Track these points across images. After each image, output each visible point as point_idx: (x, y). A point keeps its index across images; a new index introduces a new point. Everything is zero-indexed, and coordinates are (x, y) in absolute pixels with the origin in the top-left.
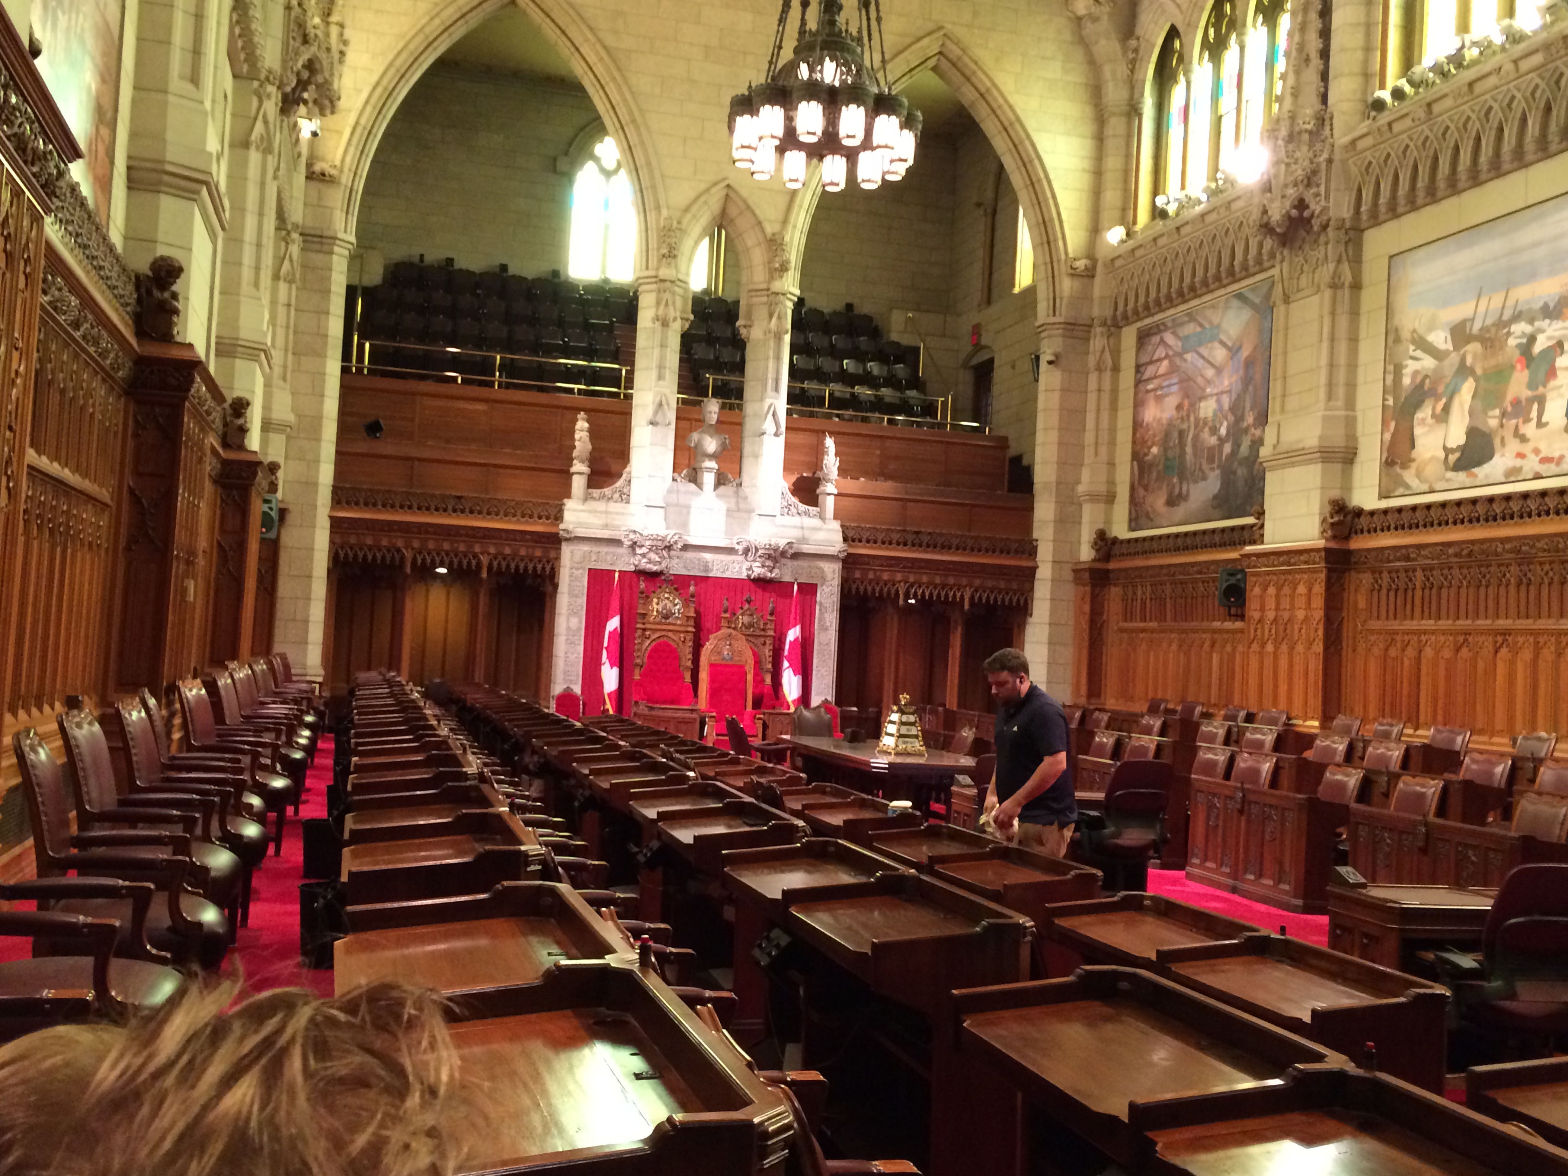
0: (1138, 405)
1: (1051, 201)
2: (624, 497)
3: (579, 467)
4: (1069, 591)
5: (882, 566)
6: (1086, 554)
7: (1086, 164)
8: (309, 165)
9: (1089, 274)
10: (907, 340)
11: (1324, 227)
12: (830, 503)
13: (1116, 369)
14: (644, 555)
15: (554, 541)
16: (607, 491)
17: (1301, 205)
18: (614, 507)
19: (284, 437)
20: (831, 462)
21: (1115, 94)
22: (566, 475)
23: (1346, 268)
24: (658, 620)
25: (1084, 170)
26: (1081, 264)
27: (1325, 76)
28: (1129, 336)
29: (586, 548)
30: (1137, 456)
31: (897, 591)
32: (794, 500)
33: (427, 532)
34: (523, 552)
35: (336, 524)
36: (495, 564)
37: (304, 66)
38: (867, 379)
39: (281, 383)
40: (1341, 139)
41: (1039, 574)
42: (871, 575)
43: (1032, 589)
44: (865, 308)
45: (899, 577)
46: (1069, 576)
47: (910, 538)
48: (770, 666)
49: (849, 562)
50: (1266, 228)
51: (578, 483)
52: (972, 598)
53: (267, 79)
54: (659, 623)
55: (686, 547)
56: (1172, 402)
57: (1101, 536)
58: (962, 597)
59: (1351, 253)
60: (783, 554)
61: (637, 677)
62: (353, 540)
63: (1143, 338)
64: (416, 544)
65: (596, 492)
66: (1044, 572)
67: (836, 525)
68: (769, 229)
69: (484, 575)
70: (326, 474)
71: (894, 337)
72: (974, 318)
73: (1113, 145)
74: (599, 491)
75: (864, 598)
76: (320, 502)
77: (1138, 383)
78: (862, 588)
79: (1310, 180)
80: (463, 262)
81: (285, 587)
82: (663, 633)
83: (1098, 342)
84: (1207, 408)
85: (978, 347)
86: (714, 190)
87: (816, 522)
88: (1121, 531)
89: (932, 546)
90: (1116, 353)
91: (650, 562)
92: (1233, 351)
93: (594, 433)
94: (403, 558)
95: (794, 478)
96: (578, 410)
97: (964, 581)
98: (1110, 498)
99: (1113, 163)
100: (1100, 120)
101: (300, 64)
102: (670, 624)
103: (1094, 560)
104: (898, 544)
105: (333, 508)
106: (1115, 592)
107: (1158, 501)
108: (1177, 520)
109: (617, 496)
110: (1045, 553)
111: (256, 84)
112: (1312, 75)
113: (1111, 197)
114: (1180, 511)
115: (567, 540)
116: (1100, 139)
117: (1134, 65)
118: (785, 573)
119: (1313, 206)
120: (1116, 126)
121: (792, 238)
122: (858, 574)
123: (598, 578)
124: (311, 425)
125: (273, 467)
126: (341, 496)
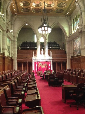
0: (73, 46)
4: (70, 60)
5: (55, 60)
6: (71, 58)
8: (13, 36)
9: (69, 37)
10: (58, 44)
11: (83, 32)
13: (72, 44)
14: (38, 60)
15: (32, 60)
18: (36, 57)
19: (13, 55)
21: (70, 24)
25: (68, 30)
28: (72, 41)
29: (34, 60)
30: (73, 50)
31: (57, 61)
32: (49, 56)
33: (23, 60)
34: (30, 61)
35: (17, 60)
36: (28, 62)
39: (12, 51)
43: (67, 61)
48: (47, 68)
49: (53, 60)
52: (62, 61)
53: (5, 31)
54: (40, 65)
55: (41, 60)
56: (75, 46)
57: (71, 56)
60: (48, 59)
66: (68, 59)
68: (45, 37)
72: (63, 41)
75: (54, 62)
81: (14, 65)
83: (70, 42)
84: (78, 46)
86: (41, 35)
88: (73, 56)
89: (59, 58)
92: (79, 42)
94: (22, 62)
95: (48, 54)
98: (72, 53)
99: (70, 29)
100: (69, 26)
104: (57, 58)
106: (73, 60)
107: (75, 53)
113: (70, 31)
114: (76, 54)
117: (71, 22)
118: (48, 61)
119: (82, 30)
121: (47, 37)
123: (35, 62)
124: (15, 54)
125: (12, 57)
126: (17, 58)
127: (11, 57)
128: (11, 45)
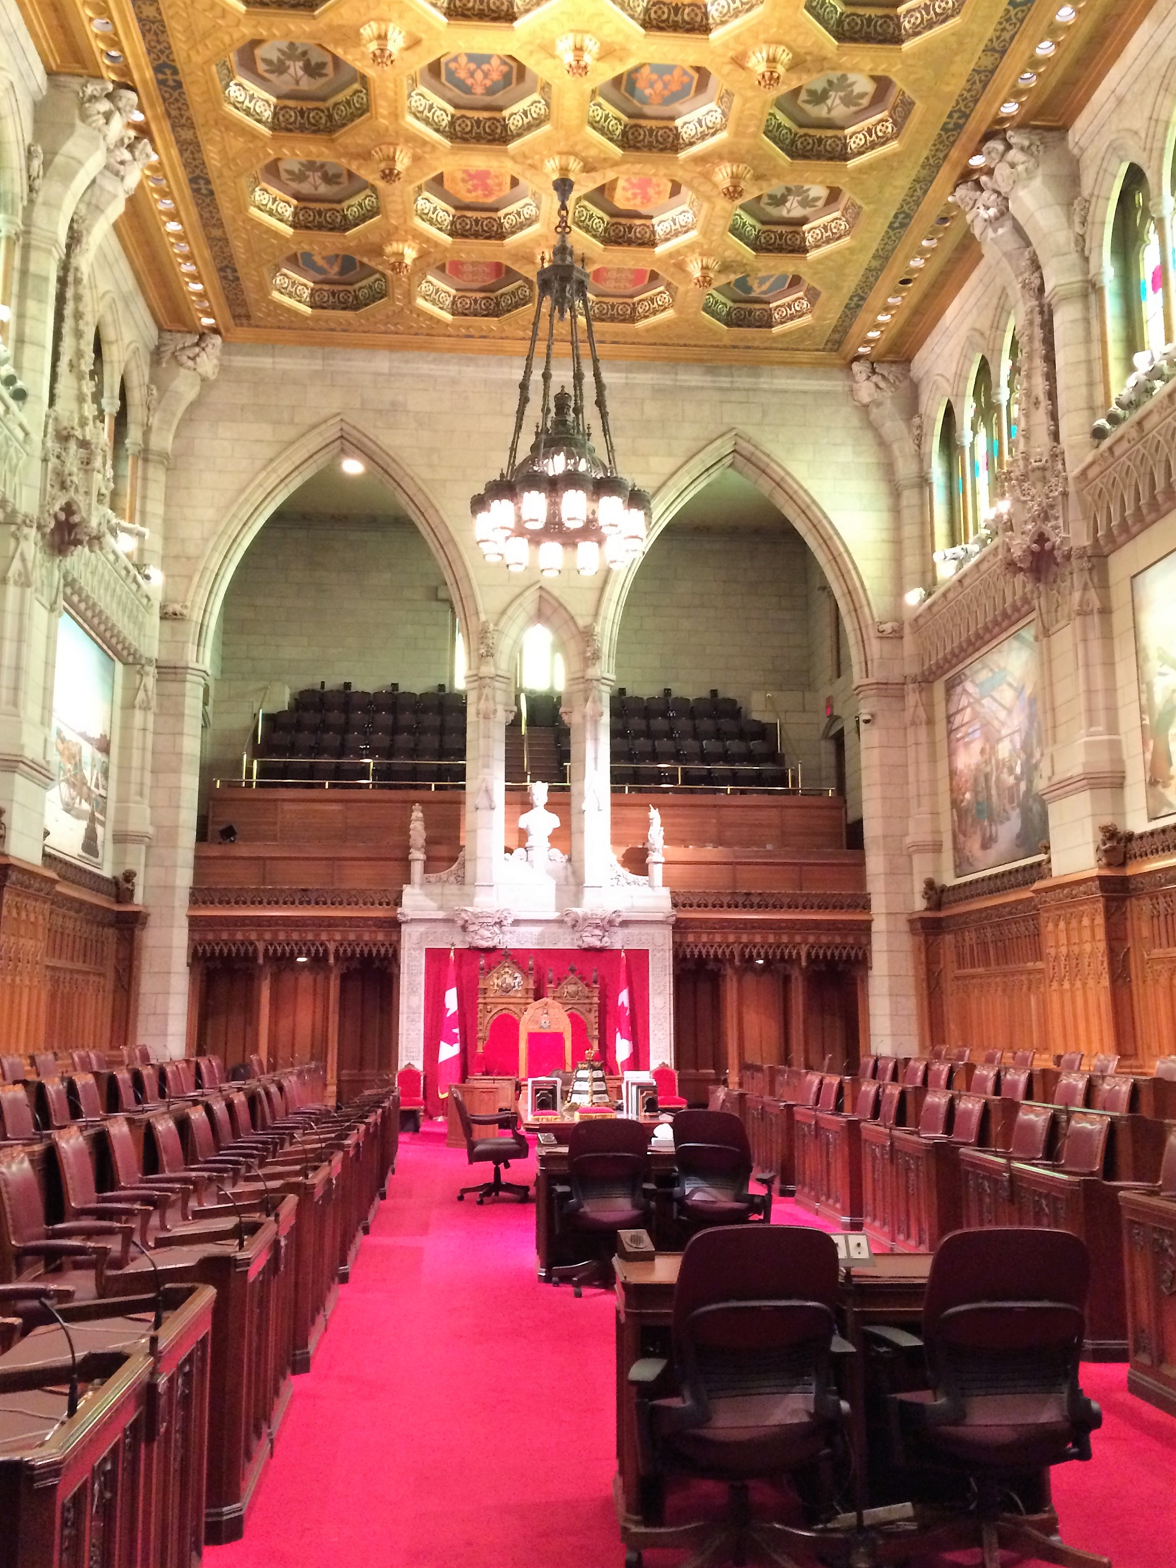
0: (951, 754)
1: (853, 572)
2: (459, 878)
3: (418, 855)
4: (906, 942)
5: (714, 928)
6: (919, 904)
7: (885, 535)
8: (163, 607)
9: (897, 635)
10: (766, 718)
11: (1068, 557)
12: (657, 872)
13: (930, 722)
14: (475, 933)
15: (395, 925)
16: (444, 875)
17: (1041, 538)
18: (452, 889)
19: (143, 847)
20: (656, 834)
21: (906, 469)
22: (406, 863)
23: (1092, 595)
24: (499, 994)
25: (883, 541)
26: (888, 627)
27: (1054, 416)
28: (939, 687)
29: (421, 928)
30: (955, 804)
31: (732, 953)
32: (623, 871)
33: (277, 924)
34: (366, 937)
35: (194, 922)
36: (341, 950)
37: (62, 509)
38: (725, 757)
39: (138, 798)
40: (1073, 471)
41: (875, 927)
42: (704, 939)
43: (869, 943)
44: (729, 692)
45: (732, 938)
46: (904, 926)
47: (740, 900)
48: (596, 1033)
49: (679, 927)
50: (1012, 566)
51: (417, 869)
52: (809, 955)
53: (24, 522)
54: (501, 997)
55: (516, 923)
56: (976, 746)
57: (930, 885)
58: (798, 954)
59: (1096, 580)
60: (611, 923)
61: (480, 1050)
62: (210, 936)
63: (950, 688)
64: (268, 936)
65: (433, 877)
66: (879, 925)
67: (666, 892)
68: (581, 622)
69: (332, 961)
70: (184, 878)
71: (756, 716)
72: (827, 691)
73: (909, 514)
74: (435, 875)
75: (701, 962)
76: (177, 904)
77: (950, 732)
78: (696, 952)
79: (1045, 515)
80: (359, 686)
81: (147, 984)
82: (504, 1006)
83: (912, 698)
84: (1004, 750)
85: (834, 719)
86: (527, 594)
87: (647, 890)
88: (949, 879)
89: (762, 906)
90: (929, 706)
91: (485, 938)
92: (1019, 691)
93: (428, 824)
94: (256, 951)
95: (623, 850)
96: (414, 802)
97: (798, 939)
98: (937, 848)
99: (910, 530)
100: (895, 492)
101: (57, 508)
102: (510, 997)
103: (926, 909)
104: (729, 906)
105: (190, 908)
106: (949, 938)
107: (974, 845)
108: (990, 863)
109: (452, 879)
110: (878, 905)
111: (13, 528)
112: (1041, 417)
113: (911, 562)
114: (994, 853)
115: (406, 922)
116: (896, 511)
117: (919, 440)
118: (618, 941)
119: (1053, 539)
120: (910, 497)
121: (603, 629)
122: (691, 938)
123: (435, 957)
124: (169, 834)
125: (129, 876)
126: (198, 896)
127: (115, 882)
128: (126, 727)
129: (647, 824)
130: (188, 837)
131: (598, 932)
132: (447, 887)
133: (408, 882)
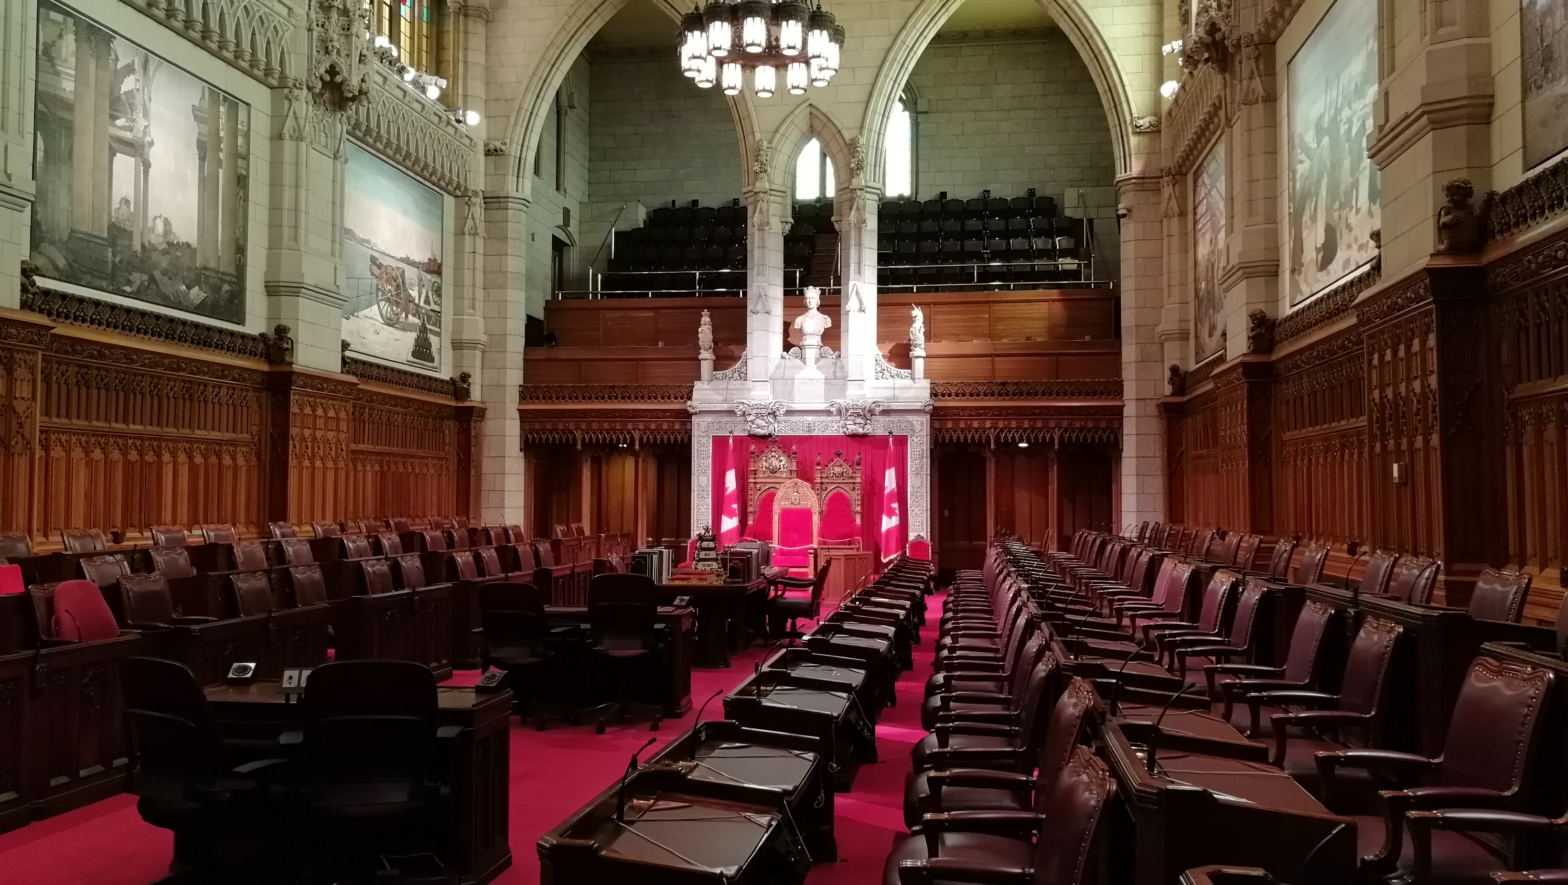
0: (1195, 245)
2: (742, 375)
4: (1155, 426)
5: (972, 415)
6: (1166, 390)
8: (486, 145)
9: (1155, 130)
10: (1076, 214)
11: (1238, 46)
13: (1186, 213)
14: (752, 422)
15: (686, 416)
16: (728, 372)
17: (1213, 29)
18: (735, 384)
19: (478, 353)
20: (918, 329)
22: (696, 361)
23: (1257, 83)
24: (767, 475)
26: (1144, 122)
28: (1189, 180)
29: (709, 419)
30: (1196, 295)
31: (988, 437)
32: (885, 364)
33: (591, 416)
34: (666, 426)
35: (524, 415)
36: (645, 437)
37: (326, 72)
38: (1027, 254)
39: (471, 311)
41: (1126, 412)
42: (962, 425)
43: (1121, 426)
44: (1046, 190)
45: (988, 424)
46: (1152, 411)
47: (996, 389)
48: (858, 508)
49: (937, 415)
51: (706, 367)
52: (1061, 438)
53: (295, 85)
54: (769, 477)
55: (790, 413)
56: (1208, 237)
57: (1174, 370)
58: (1052, 438)
59: (1262, 67)
60: (871, 412)
62: (537, 426)
63: (1195, 180)
64: (583, 426)
65: (719, 374)
66: (1130, 410)
67: (926, 383)
68: (847, 136)
70: (515, 377)
71: (1068, 213)
74: (722, 372)
75: (961, 446)
76: (508, 400)
77: (1195, 223)
78: (955, 437)
80: (705, 202)
81: (487, 466)
82: (771, 485)
83: (1167, 191)
86: (797, 112)
87: (908, 382)
88: (1190, 365)
89: (1019, 394)
90: (1185, 198)
91: (761, 427)
94: (575, 439)
95: (890, 346)
96: (703, 308)
98: (1184, 336)
101: (322, 70)
102: (776, 478)
103: (1172, 394)
104: (986, 395)
105: (520, 403)
106: (1189, 422)
107: (1205, 334)
108: (1213, 351)
109: (736, 375)
110: (1130, 390)
115: (696, 414)
118: (878, 427)
119: (1223, 28)
121: (868, 140)
122: (950, 425)
123: (719, 443)
124: (498, 340)
125: (465, 377)
126: (526, 393)
127: (453, 381)
128: (459, 251)
129: (911, 321)
130: (516, 343)
131: (859, 420)
132: (732, 382)
133: (699, 378)
